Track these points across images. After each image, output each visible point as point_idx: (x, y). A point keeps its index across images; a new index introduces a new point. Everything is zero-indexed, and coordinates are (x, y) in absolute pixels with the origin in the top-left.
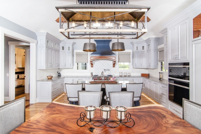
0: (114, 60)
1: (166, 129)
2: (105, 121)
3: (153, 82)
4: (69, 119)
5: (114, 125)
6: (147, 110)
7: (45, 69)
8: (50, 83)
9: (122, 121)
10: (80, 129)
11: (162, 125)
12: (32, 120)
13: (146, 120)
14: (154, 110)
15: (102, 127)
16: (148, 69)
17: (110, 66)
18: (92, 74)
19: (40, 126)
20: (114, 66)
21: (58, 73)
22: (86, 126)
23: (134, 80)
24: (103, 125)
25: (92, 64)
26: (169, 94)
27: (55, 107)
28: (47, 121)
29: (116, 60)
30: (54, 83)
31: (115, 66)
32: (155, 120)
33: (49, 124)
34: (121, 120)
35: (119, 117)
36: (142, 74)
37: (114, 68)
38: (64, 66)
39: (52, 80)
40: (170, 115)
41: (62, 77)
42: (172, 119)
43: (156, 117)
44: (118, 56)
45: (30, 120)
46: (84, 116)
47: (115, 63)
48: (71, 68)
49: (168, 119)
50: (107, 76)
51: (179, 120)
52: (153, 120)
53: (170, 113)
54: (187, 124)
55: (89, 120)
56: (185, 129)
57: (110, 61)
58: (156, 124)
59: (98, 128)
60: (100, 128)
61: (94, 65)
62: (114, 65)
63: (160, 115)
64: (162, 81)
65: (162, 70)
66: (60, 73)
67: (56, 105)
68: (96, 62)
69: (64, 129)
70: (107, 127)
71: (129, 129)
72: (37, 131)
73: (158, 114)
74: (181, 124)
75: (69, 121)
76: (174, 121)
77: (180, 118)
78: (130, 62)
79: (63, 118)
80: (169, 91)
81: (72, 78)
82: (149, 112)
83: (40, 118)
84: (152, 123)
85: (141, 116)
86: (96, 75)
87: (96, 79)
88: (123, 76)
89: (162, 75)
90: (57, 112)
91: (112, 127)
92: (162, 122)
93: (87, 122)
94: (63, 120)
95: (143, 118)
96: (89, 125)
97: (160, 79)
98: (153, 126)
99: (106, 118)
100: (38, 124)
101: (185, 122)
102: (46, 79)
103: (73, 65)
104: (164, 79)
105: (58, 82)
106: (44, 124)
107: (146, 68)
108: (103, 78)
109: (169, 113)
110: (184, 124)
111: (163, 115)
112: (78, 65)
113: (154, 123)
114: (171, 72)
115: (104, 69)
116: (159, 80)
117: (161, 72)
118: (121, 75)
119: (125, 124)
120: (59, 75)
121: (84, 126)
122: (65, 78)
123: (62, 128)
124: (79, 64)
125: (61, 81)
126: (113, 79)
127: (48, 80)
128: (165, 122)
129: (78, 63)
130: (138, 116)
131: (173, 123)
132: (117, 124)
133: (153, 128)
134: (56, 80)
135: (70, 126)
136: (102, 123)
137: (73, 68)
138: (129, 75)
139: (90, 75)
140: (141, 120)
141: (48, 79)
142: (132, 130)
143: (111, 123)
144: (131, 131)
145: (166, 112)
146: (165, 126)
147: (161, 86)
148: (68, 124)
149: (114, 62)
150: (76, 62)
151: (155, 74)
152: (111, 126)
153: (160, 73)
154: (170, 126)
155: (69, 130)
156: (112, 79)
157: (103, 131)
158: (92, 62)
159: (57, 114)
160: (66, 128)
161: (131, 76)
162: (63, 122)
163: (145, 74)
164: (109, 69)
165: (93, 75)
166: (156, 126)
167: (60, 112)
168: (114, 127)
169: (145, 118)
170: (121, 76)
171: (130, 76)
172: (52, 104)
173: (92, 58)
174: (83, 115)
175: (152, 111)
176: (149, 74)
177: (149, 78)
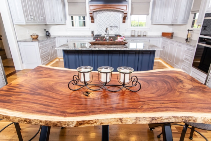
0: (125, 12)
1: (180, 94)
2: (104, 85)
3: (176, 44)
4: (59, 83)
5: (116, 89)
6: (160, 74)
7: (25, 24)
8: (36, 44)
9: (126, 85)
10: (73, 93)
11: (176, 90)
12: (13, 84)
13: (156, 85)
14: (169, 74)
15: (100, 91)
16: (172, 25)
17: (119, 21)
18: (93, 32)
19: (24, 90)
20: (124, 21)
21: (45, 31)
22: (81, 91)
23: (151, 41)
24: (102, 89)
25: (92, 18)
26: (194, 60)
27: (42, 71)
28: (33, 84)
29: (127, 11)
30: (42, 45)
31: (126, 21)
32: (169, 85)
33: (35, 88)
34: (124, 85)
35: (122, 81)
36: (163, 33)
37: (124, 24)
38: (53, 20)
39: (38, 40)
40: (188, 80)
41: (51, 36)
42: (190, 84)
43: (170, 82)
44: (132, 5)
45: (11, 84)
46: (77, 80)
47: (126, 16)
48: (63, 23)
49: (184, 84)
50: (114, 35)
51: (199, 85)
52: (166, 85)
53: (190, 77)
54: (208, 90)
55: (84, 84)
56: (203, 94)
57: (119, 12)
58: (168, 89)
59: (95, 92)
60: (98, 92)
61: (95, 20)
62: (124, 19)
63: (176, 80)
64: (189, 42)
65: (192, 26)
66: (48, 32)
67: (44, 68)
68: (99, 15)
69: (53, 93)
70: (107, 92)
71: (133, 93)
72: (20, 94)
73: (173, 79)
74: (201, 89)
75: (60, 85)
76: (192, 86)
77: (201, 84)
78: (148, 15)
79: (52, 82)
80: (195, 56)
81: (66, 39)
82: (163, 77)
83: (23, 81)
84: (163, 87)
85: (151, 81)
86: (99, 34)
87: (99, 40)
88: (137, 36)
89: (191, 33)
90: (44, 76)
91: (113, 92)
92: (176, 87)
93: (82, 86)
94: (52, 84)
95: (153, 82)
96: (84, 89)
97: (187, 40)
98: (164, 91)
99: (105, 81)
100: (21, 87)
101: (206, 87)
102: (30, 39)
103: (66, 19)
104: (192, 39)
105: (47, 43)
106: (28, 87)
107: (170, 23)
108: (108, 38)
109: (188, 78)
110: (204, 89)
111: (180, 79)
112: (72, 19)
113: (166, 89)
114: (205, 30)
115: (110, 25)
116: (185, 41)
117: (191, 29)
118: (133, 34)
119: (129, 88)
120: (48, 35)
121: (77, 90)
122: (56, 38)
123: (50, 91)
124: (74, 17)
125: (50, 42)
126: (121, 39)
127: (33, 40)
128: (180, 87)
129: (72, 17)
130: (148, 80)
131: (191, 88)
132: (119, 89)
133: (164, 93)
134: (43, 41)
135: (61, 90)
136: (101, 87)
137: (65, 24)
138: (145, 34)
139: (90, 34)
140: (150, 84)
141: (33, 38)
142: (137, 94)
143: (112, 87)
144: (136, 96)
145: (184, 77)
146: (178, 91)
147: (186, 49)
148: (58, 88)
149: (125, 14)
150: (69, 15)
151: (181, 33)
152: (111, 90)
153: (188, 30)
154: (186, 91)
155: (59, 94)
156: (119, 39)
157: (101, 95)
158: (92, 14)
159: (44, 78)
160: (56, 92)
161: (148, 36)
162: (52, 86)
163: (168, 33)
164: (117, 25)
165: (95, 35)
166: (168, 91)
167: (50, 76)
168: (115, 92)
169: (156, 83)
170: (133, 36)
171: (145, 36)
172: (39, 68)
173: (92, 8)
174: (76, 78)
175: (166, 76)
176: (173, 33)
177: (172, 38)
